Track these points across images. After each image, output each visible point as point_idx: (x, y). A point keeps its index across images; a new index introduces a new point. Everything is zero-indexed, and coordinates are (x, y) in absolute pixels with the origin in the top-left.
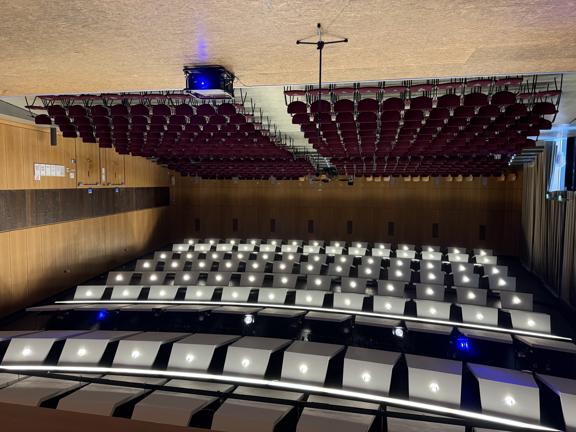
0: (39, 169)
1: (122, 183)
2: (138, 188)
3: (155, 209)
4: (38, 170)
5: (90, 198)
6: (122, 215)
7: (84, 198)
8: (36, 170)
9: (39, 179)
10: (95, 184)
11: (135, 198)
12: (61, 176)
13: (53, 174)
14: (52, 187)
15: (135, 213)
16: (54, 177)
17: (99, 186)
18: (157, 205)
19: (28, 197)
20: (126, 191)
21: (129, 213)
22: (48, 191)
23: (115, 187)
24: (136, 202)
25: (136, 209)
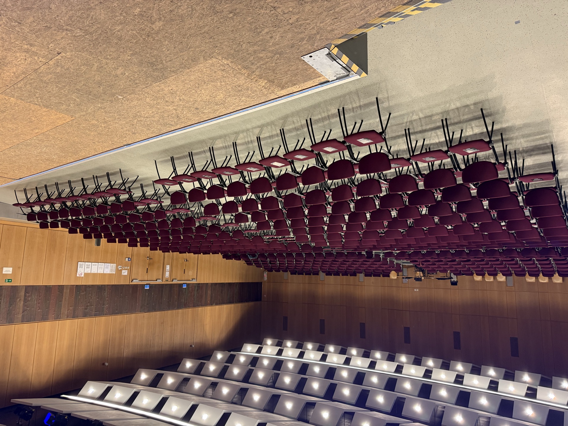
0: (84, 267)
1: (192, 279)
2: (216, 284)
3: (239, 305)
4: (82, 267)
5: (147, 294)
6: (190, 311)
7: (138, 293)
8: (80, 267)
9: (83, 276)
10: (156, 280)
11: (210, 293)
12: (110, 273)
13: (101, 271)
14: (98, 283)
15: (209, 308)
16: (102, 274)
17: (159, 282)
18: (241, 300)
19: (66, 292)
20: (198, 287)
21: (200, 309)
22: (93, 286)
23: (182, 283)
24: (211, 297)
25: (211, 304)
